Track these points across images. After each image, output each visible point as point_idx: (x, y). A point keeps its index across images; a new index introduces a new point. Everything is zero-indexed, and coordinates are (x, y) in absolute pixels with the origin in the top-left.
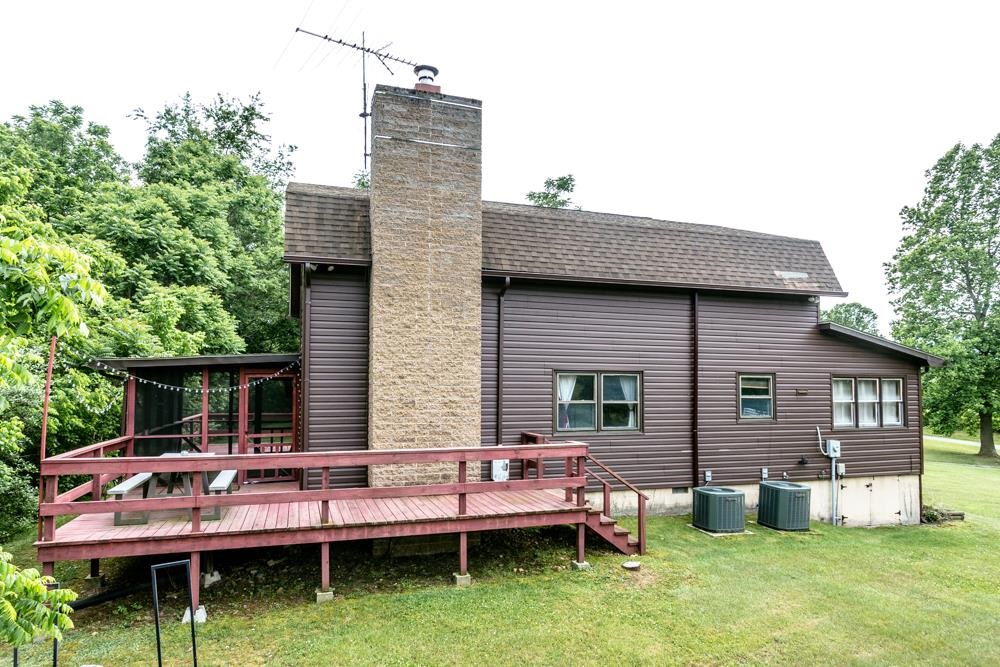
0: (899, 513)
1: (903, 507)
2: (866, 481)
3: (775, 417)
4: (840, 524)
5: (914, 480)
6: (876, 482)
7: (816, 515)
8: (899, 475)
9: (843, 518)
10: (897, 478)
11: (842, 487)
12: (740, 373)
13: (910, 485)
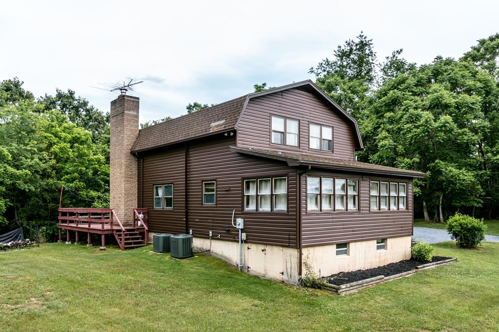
0: (283, 273)
1: (285, 270)
2: (261, 247)
3: (216, 204)
4: (246, 271)
5: (294, 252)
6: (268, 248)
7: (235, 262)
8: (283, 246)
9: (248, 268)
10: (281, 248)
11: (248, 248)
12: (203, 181)
13: (290, 256)
